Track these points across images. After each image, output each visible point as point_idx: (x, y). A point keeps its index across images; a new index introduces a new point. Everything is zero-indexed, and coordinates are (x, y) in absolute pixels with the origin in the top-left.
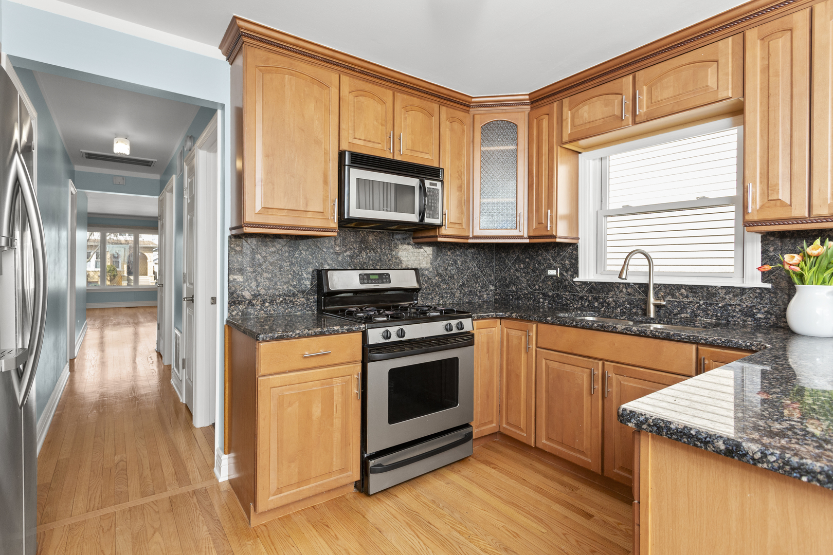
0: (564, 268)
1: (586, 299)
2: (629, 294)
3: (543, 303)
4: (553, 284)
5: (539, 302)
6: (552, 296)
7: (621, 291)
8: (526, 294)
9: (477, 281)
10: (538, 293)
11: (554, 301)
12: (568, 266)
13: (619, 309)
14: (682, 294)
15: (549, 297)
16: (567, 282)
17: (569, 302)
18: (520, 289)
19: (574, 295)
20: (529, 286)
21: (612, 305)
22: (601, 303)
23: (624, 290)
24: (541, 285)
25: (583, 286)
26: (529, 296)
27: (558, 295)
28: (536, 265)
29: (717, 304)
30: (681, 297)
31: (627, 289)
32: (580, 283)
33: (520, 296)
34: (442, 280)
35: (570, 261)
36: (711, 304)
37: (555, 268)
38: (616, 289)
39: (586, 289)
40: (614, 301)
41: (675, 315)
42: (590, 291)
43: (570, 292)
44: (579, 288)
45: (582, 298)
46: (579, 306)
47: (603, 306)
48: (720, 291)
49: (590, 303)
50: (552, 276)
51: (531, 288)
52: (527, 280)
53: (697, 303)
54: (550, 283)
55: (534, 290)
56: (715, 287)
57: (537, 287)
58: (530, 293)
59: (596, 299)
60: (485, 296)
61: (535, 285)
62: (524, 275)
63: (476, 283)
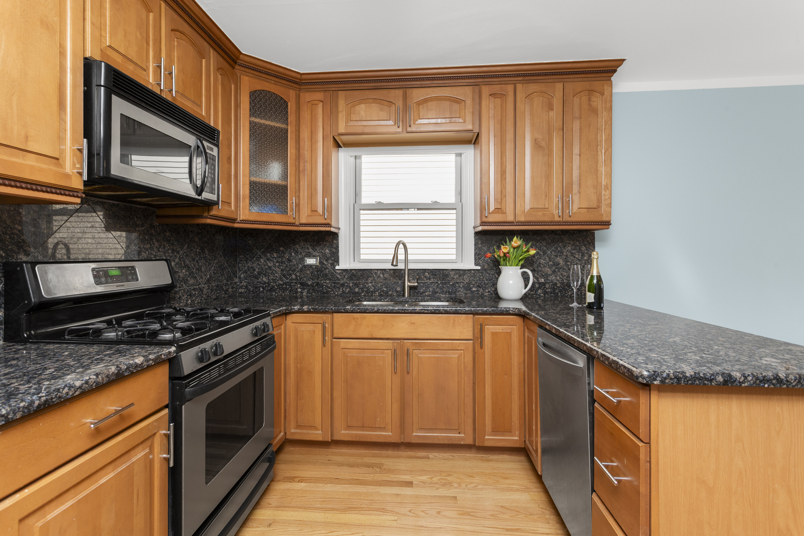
0: (324, 258)
1: (347, 286)
2: (386, 279)
3: (302, 293)
4: (312, 273)
5: (297, 292)
6: (312, 285)
7: (379, 277)
8: (281, 284)
9: (223, 272)
10: (296, 283)
11: (314, 290)
12: (329, 255)
13: (377, 293)
14: (426, 277)
15: (308, 285)
16: (327, 270)
17: (329, 290)
18: (273, 279)
19: (335, 283)
20: (284, 276)
21: (371, 290)
22: (361, 289)
23: (382, 276)
24: (298, 274)
25: (344, 274)
26: (285, 286)
27: (318, 284)
28: (293, 254)
29: (449, 283)
30: (425, 279)
31: (383, 274)
32: (340, 271)
33: (274, 287)
34: (190, 274)
35: (331, 250)
36: (445, 283)
37: (314, 256)
38: (375, 275)
39: (346, 277)
40: (373, 286)
41: (421, 294)
42: (351, 278)
43: (330, 280)
44: (340, 275)
45: (343, 285)
46: (340, 293)
47: (363, 292)
48: (451, 273)
49: (351, 289)
50: (311, 266)
51: (287, 279)
52: (282, 270)
53: (437, 283)
54: (308, 272)
55: (290, 280)
56: (448, 270)
57: (294, 276)
58: (285, 284)
59: (356, 285)
60: (230, 290)
61: (291, 275)
62: (277, 264)
63: (222, 275)
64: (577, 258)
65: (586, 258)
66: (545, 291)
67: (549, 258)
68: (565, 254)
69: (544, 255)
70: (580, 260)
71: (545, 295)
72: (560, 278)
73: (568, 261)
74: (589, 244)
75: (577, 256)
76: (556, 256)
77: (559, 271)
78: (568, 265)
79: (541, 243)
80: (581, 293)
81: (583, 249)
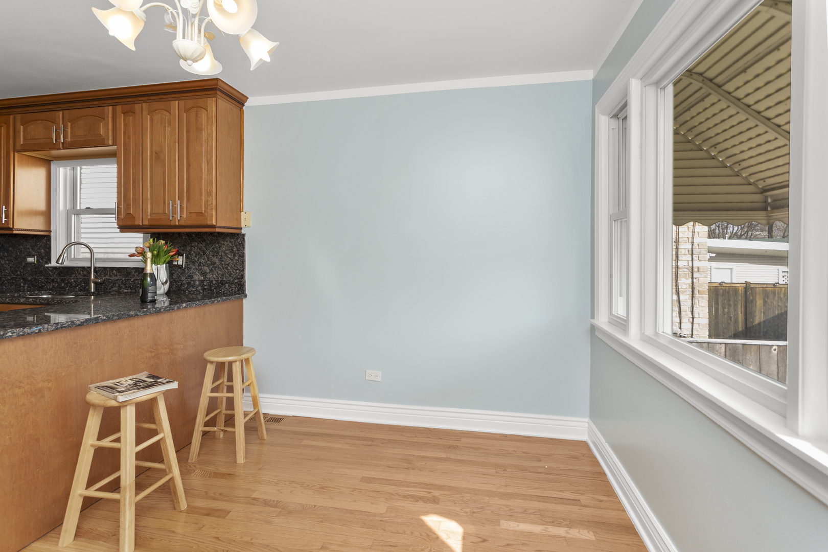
0: (40, 257)
1: (56, 281)
2: (84, 276)
3: (24, 287)
4: (31, 270)
5: (20, 286)
6: (31, 280)
7: (80, 274)
8: (9, 280)
10: (20, 278)
11: (32, 284)
12: (43, 255)
13: (78, 288)
14: (114, 274)
15: (28, 281)
16: (42, 268)
17: (43, 284)
18: (4, 275)
19: (47, 279)
20: (12, 272)
21: (73, 285)
22: (66, 284)
23: (81, 273)
24: (22, 271)
25: (54, 271)
26: (12, 281)
27: (35, 279)
28: (18, 253)
29: (131, 279)
30: (113, 276)
31: (83, 272)
32: (52, 269)
33: (4, 281)
35: (45, 250)
36: (128, 280)
37: (33, 256)
38: (76, 272)
39: (56, 273)
40: (75, 282)
41: (110, 289)
42: (59, 275)
43: (44, 276)
44: (52, 272)
45: (53, 280)
46: (51, 287)
47: (67, 286)
48: (132, 271)
49: (59, 284)
50: (31, 263)
51: (14, 274)
52: (11, 267)
53: (121, 279)
54: (29, 269)
55: (17, 276)
56: (130, 268)
57: (19, 273)
58: (12, 279)
59: (63, 281)
61: (17, 271)
62: (8, 262)
64: (229, 258)
65: (237, 258)
66: (204, 288)
67: (208, 258)
68: (220, 254)
69: (204, 254)
70: (232, 260)
71: (203, 291)
72: (216, 276)
73: (223, 261)
74: (240, 245)
75: (229, 256)
76: (213, 256)
77: (215, 270)
78: (223, 264)
79: (202, 244)
80: (232, 290)
81: (235, 250)
